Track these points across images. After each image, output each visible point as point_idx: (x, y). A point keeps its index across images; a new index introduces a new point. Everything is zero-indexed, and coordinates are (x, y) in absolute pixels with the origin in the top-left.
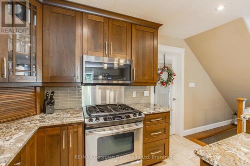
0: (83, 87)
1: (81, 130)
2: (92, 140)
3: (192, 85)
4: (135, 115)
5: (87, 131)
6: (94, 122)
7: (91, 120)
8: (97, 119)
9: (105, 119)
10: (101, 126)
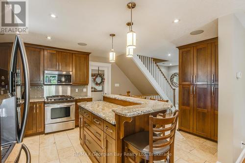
0: (45, 87)
1: (43, 105)
2: (48, 109)
3: (117, 85)
4: (70, 98)
5: (46, 105)
6: (49, 101)
7: (48, 100)
8: (51, 100)
9: (55, 100)
10: (53, 103)
